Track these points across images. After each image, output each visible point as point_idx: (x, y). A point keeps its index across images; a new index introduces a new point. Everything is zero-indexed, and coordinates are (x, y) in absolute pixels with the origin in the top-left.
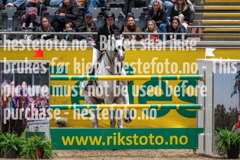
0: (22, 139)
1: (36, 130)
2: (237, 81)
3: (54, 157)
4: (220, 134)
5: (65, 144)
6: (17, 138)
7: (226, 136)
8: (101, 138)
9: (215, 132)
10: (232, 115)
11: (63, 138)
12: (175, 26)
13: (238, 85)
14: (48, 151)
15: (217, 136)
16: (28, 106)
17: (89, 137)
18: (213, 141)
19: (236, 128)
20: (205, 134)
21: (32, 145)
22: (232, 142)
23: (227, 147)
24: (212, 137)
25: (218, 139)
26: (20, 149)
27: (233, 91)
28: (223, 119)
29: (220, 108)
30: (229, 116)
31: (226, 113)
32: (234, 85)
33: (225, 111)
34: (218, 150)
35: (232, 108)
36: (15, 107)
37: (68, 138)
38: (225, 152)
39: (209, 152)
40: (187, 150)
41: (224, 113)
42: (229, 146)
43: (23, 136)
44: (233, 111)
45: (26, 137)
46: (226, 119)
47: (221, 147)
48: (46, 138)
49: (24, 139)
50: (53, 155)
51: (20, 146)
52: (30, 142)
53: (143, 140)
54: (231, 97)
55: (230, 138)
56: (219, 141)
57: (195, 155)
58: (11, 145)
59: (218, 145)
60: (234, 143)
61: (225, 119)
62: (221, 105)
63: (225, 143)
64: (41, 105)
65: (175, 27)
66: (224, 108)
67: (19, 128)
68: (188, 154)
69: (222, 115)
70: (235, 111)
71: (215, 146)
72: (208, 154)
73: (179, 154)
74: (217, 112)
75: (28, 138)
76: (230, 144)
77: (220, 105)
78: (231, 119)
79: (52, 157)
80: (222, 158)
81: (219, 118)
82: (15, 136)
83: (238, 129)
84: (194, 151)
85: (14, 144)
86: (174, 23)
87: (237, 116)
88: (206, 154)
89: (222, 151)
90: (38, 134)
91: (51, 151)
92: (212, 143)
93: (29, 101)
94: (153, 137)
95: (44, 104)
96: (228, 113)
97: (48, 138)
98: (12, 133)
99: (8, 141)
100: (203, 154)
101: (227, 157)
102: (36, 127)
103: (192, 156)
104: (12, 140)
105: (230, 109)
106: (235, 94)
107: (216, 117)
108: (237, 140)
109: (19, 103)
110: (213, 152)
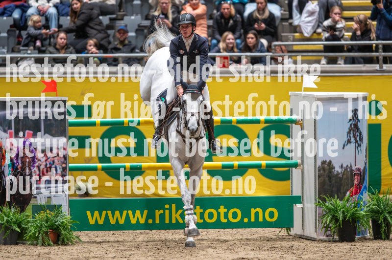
0: (27, 216)
1: (48, 202)
2: (351, 125)
3: (76, 242)
4: (327, 204)
5: (92, 222)
6: (19, 214)
7: (335, 207)
8: (146, 212)
9: (319, 202)
10: (345, 176)
11: (89, 213)
12: (250, 43)
13: (354, 131)
14: (66, 233)
15: (322, 207)
16: (35, 165)
17: (129, 211)
18: (316, 215)
19: (352, 196)
20: (304, 205)
21: (41, 225)
22: (344, 217)
23: (337, 223)
24: (314, 210)
25: (324, 213)
26: (24, 231)
27: (346, 139)
28: (330, 182)
29: (326, 166)
30: (340, 177)
31: (335, 173)
32: (348, 130)
33: (333, 170)
34: (324, 229)
35: (344, 166)
36: (15, 167)
37: (96, 213)
38: (334, 232)
39: (310, 231)
40: (277, 230)
41: (332, 173)
42: (341, 223)
43: (29, 211)
44: (346, 169)
45: (33, 213)
46: (336, 182)
47: (329, 224)
48: (63, 214)
49: (29, 216)
50: (74, 239)
51: (23, 226)
52: (39, 220)
53: (211, 216)
54: (343, 148)
55: (342, 210)
56: (326, 215)
57: (289, 237)
58: (11, 225)
59: (324, 222)
60: (349, 218)
61: (333, 181)
62: (328, 161)
63: (335, 219)
64: (55, 164)
65: (250, 45)
66: (333, 165)
67: (21, 198)
68: (278, 236)
69: (329, 176)
70: (349, 170)
71: (319, 223)
72: (308, 235)
73: (265, 235)
74: (322, 172)
75: (36, 214)
76: (342, 220)
77: (326, 161)
78: (343, 181)
79: (72, 242)
80: (330, 241)
81: (324, 181)
82: (16, 212)
83: (354, 196)
84: (287, 231)
85: (15, 223)
86: (249, 38)
87: (352, 177)
88: (305, 235)
89: (331, 231)
90: (52, 208)
91: (71, 233)
92: (314, 218)
93: (37, 159)
94: (226, 210)
95: (60, 162)
96: (338, 173)
97: (66, 215)
98: (12, 207)
99: (5, 218)
100: (301, 235)
101: (337, 240)
102: (48, 197)
103: (284, 239)
104: (12, 217)
105: (342, 166)
106: (349, 145)
107: (320, 179)
108: (353, 214)
109: (21, 160)
110: (316, 231)
